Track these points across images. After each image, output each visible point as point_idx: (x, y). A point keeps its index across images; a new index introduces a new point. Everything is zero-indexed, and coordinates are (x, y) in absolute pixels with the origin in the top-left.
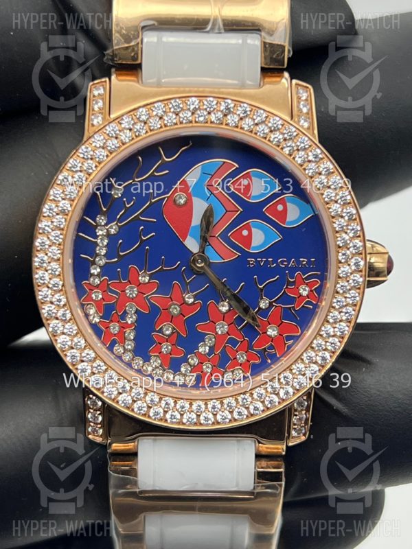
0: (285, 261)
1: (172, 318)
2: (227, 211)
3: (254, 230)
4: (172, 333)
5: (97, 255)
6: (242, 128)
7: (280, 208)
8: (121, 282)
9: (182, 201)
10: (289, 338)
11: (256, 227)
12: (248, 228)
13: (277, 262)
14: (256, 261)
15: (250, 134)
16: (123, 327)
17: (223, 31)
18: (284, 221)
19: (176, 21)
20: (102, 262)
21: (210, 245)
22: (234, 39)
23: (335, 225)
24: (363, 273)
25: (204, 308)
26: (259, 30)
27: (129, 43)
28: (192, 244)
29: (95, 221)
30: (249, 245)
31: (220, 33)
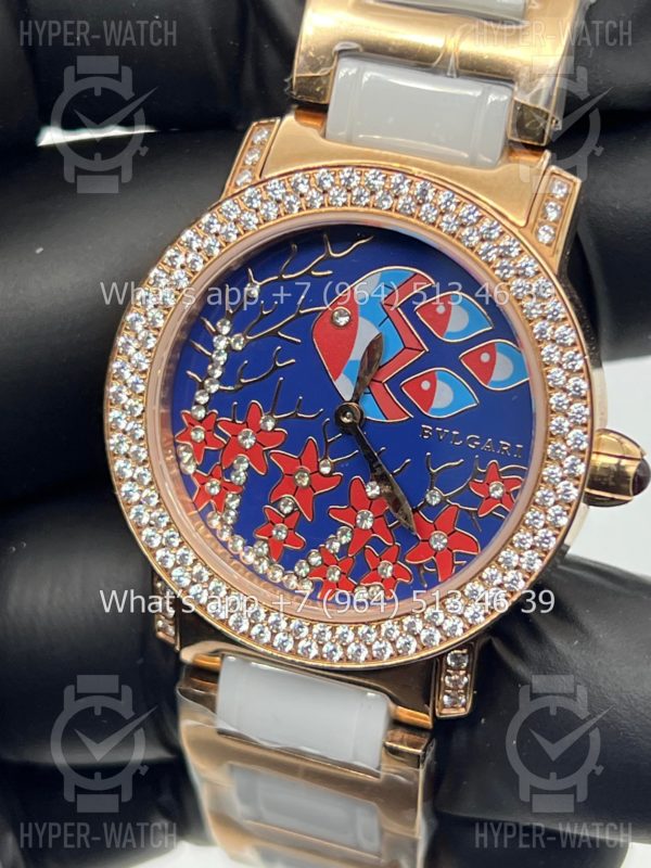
0: (477, 440)
1: (296, 490)
2: (405, 348)
3: (440, 384)
4: (293, 511)
5: (209, 376)
6: (439, 227)
7: (485, 357)
8: (234, 421)
9: (343, 321)
10: (460, 556)
11: (444, 380)
12: (432, 379)
13: (464, 439)
14: (433, 431)
15: (450, 238)
16: (225, 488)
17: (455, 75)
18: (487, 378)
19: (390, 49)
20: (214, 388)
21: (371, 393)
22: (471, 90)
23: (552, 401)
24: (581, 483)
25: (344, 486)
26: (512, 82)
27: (315, 71)
28: (345, 387)
29: (214, 326)
30: (428, 405)
31: (452, 77)
